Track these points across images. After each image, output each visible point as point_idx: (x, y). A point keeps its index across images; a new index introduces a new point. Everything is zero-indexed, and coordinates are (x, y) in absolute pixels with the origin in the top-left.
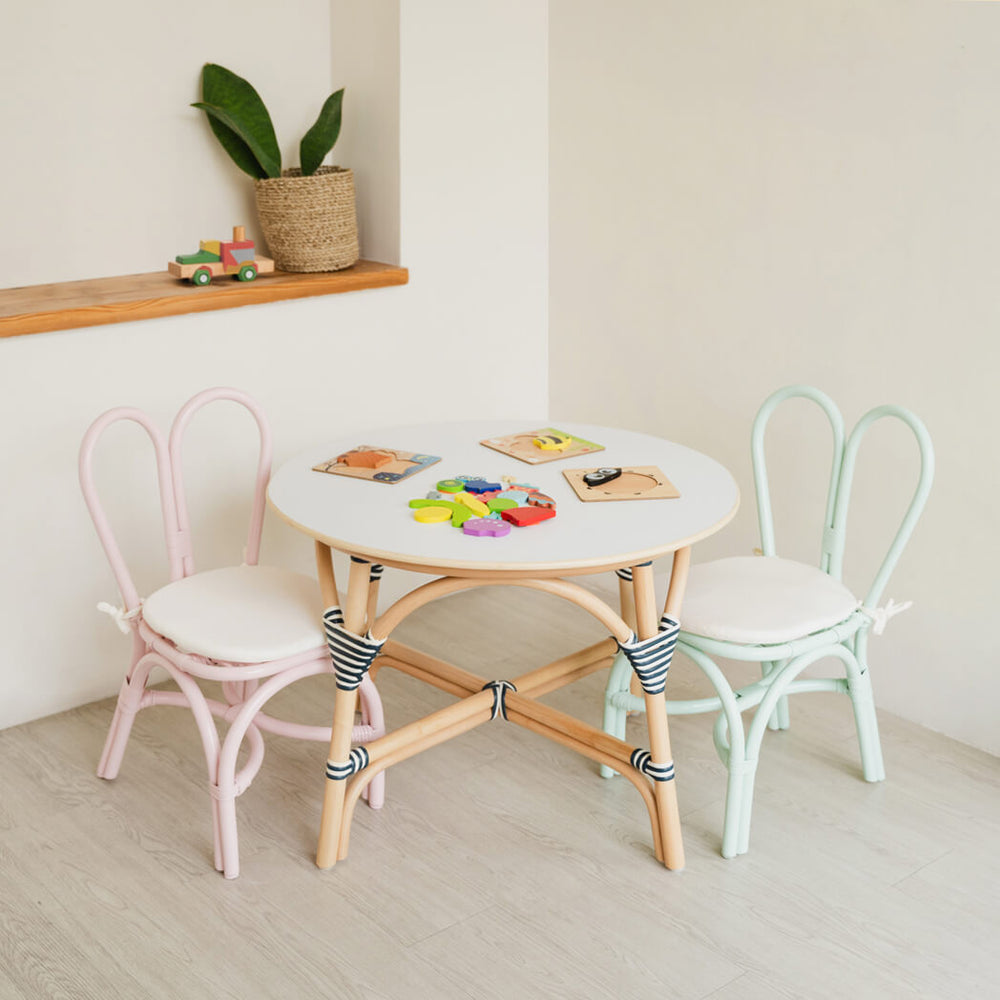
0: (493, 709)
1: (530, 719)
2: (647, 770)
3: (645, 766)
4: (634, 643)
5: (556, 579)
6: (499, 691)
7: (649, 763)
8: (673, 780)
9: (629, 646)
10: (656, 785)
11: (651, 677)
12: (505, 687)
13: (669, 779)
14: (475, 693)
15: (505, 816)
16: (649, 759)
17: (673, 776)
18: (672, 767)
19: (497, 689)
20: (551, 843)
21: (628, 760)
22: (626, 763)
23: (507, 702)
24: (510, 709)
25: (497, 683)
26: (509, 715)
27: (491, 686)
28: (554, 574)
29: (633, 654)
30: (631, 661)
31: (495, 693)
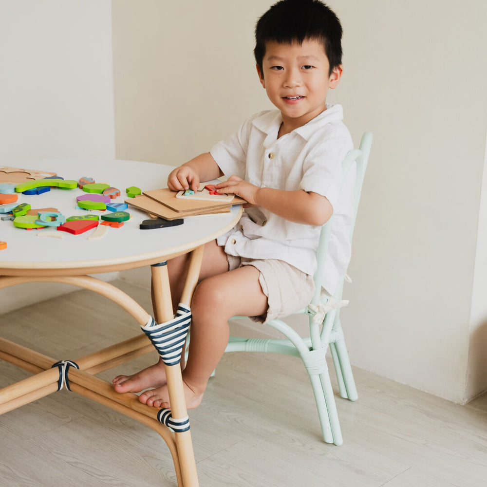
0: (59, 382)
1: (87, 389)
2: (169, 424)
3: (168, 421)
4: (152, 325)
5: (85, 276)
6: (64, 369)
7: (170, 419)
8: (189, 431)
9: (148, 328)
10: (176, 435)
11: (168, 352)
12: (68, 365)
13: (186, 430)
14: (45, 370)
15: (76, 463)
16: (170, 416)
17: (189, 428)
18: (188, 421)
19: (62, 366)
20: (110, 480)
21: (155, 417)
22: (155, 420)
23: (70, 377)
24: (72, 382)
25: (63, 362)
26: (72, 386)
27: (58, 365)
28: (83, 272)
29: (152, 335)
30: (152, 340)
31: (60, 370)
